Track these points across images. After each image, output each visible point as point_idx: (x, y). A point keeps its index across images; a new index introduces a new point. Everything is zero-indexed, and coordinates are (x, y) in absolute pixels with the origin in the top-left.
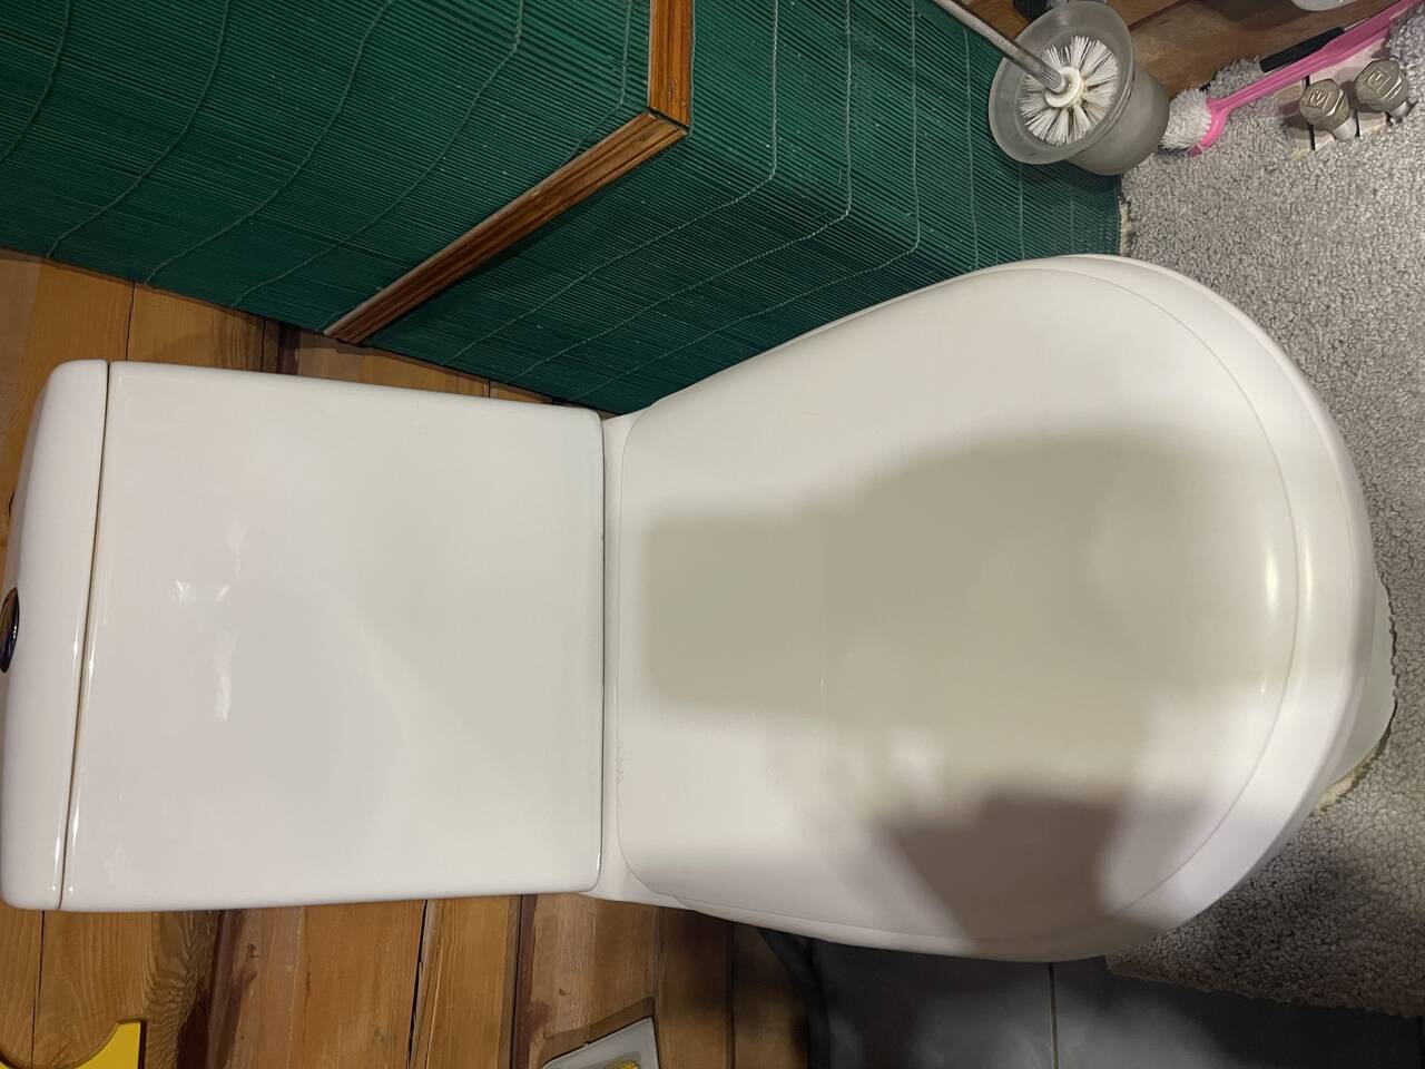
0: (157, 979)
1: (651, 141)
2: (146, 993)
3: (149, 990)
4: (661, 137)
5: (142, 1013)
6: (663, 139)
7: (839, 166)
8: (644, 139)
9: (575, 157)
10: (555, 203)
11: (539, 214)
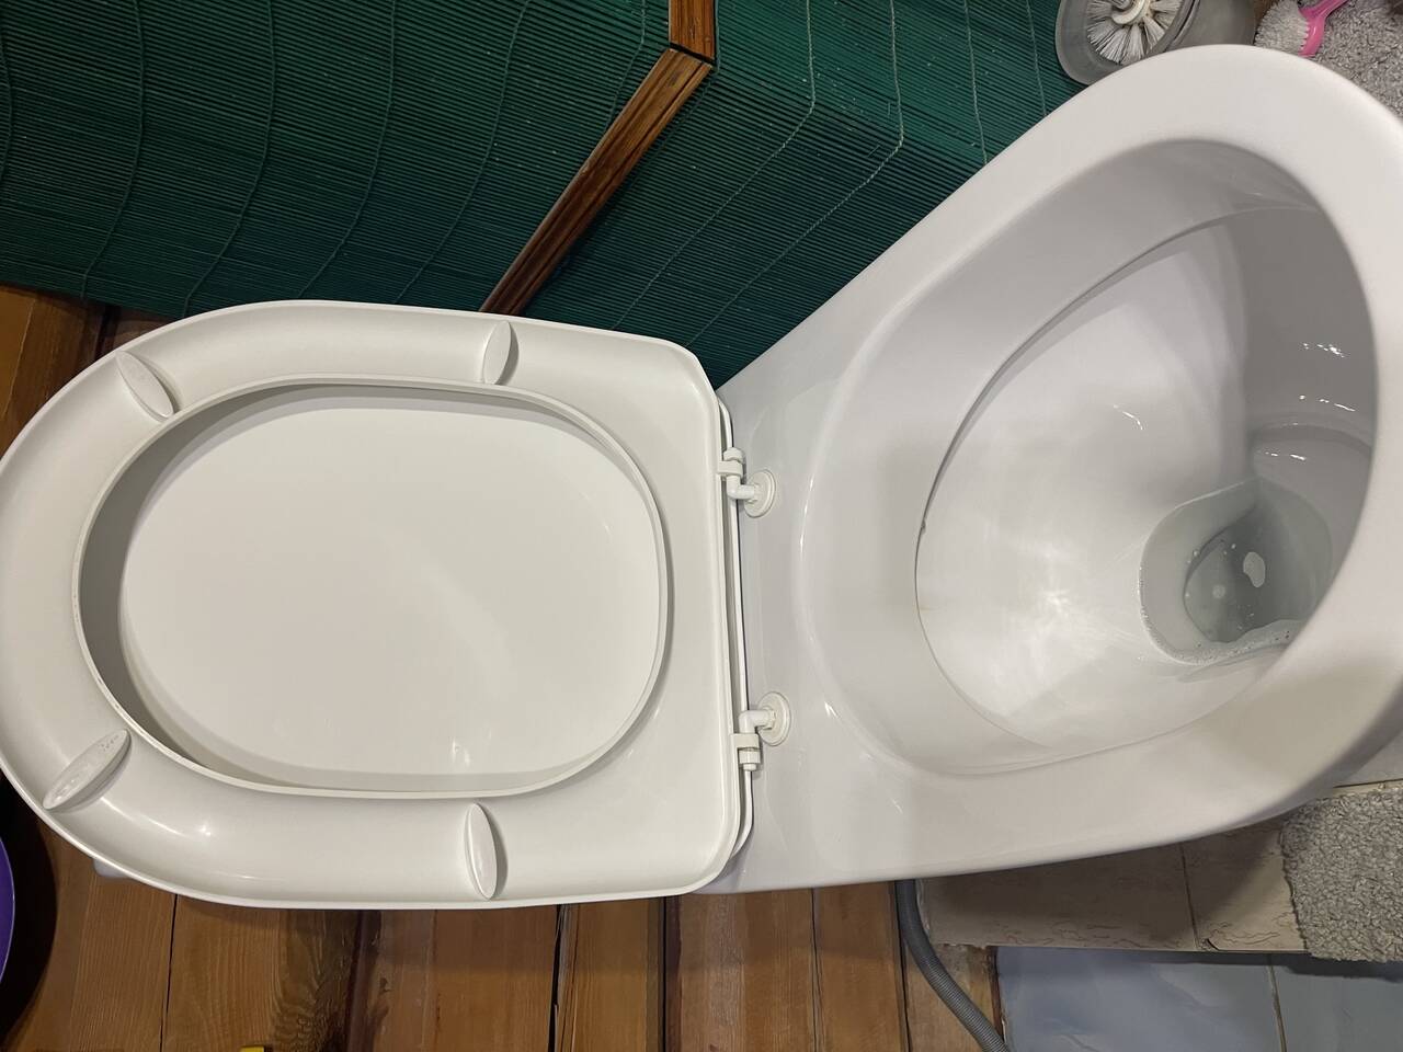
0: (284, 1005)
1: (681, 81)
2: (273, 1021)
3: (275, 1016)
4: (688, 74)
5: (268, 1040)
6: (690, 78)
7: (886, 99)
8: (673, 81)
9: (613, 120)
10: (608, 178)
11: (595, 194)
